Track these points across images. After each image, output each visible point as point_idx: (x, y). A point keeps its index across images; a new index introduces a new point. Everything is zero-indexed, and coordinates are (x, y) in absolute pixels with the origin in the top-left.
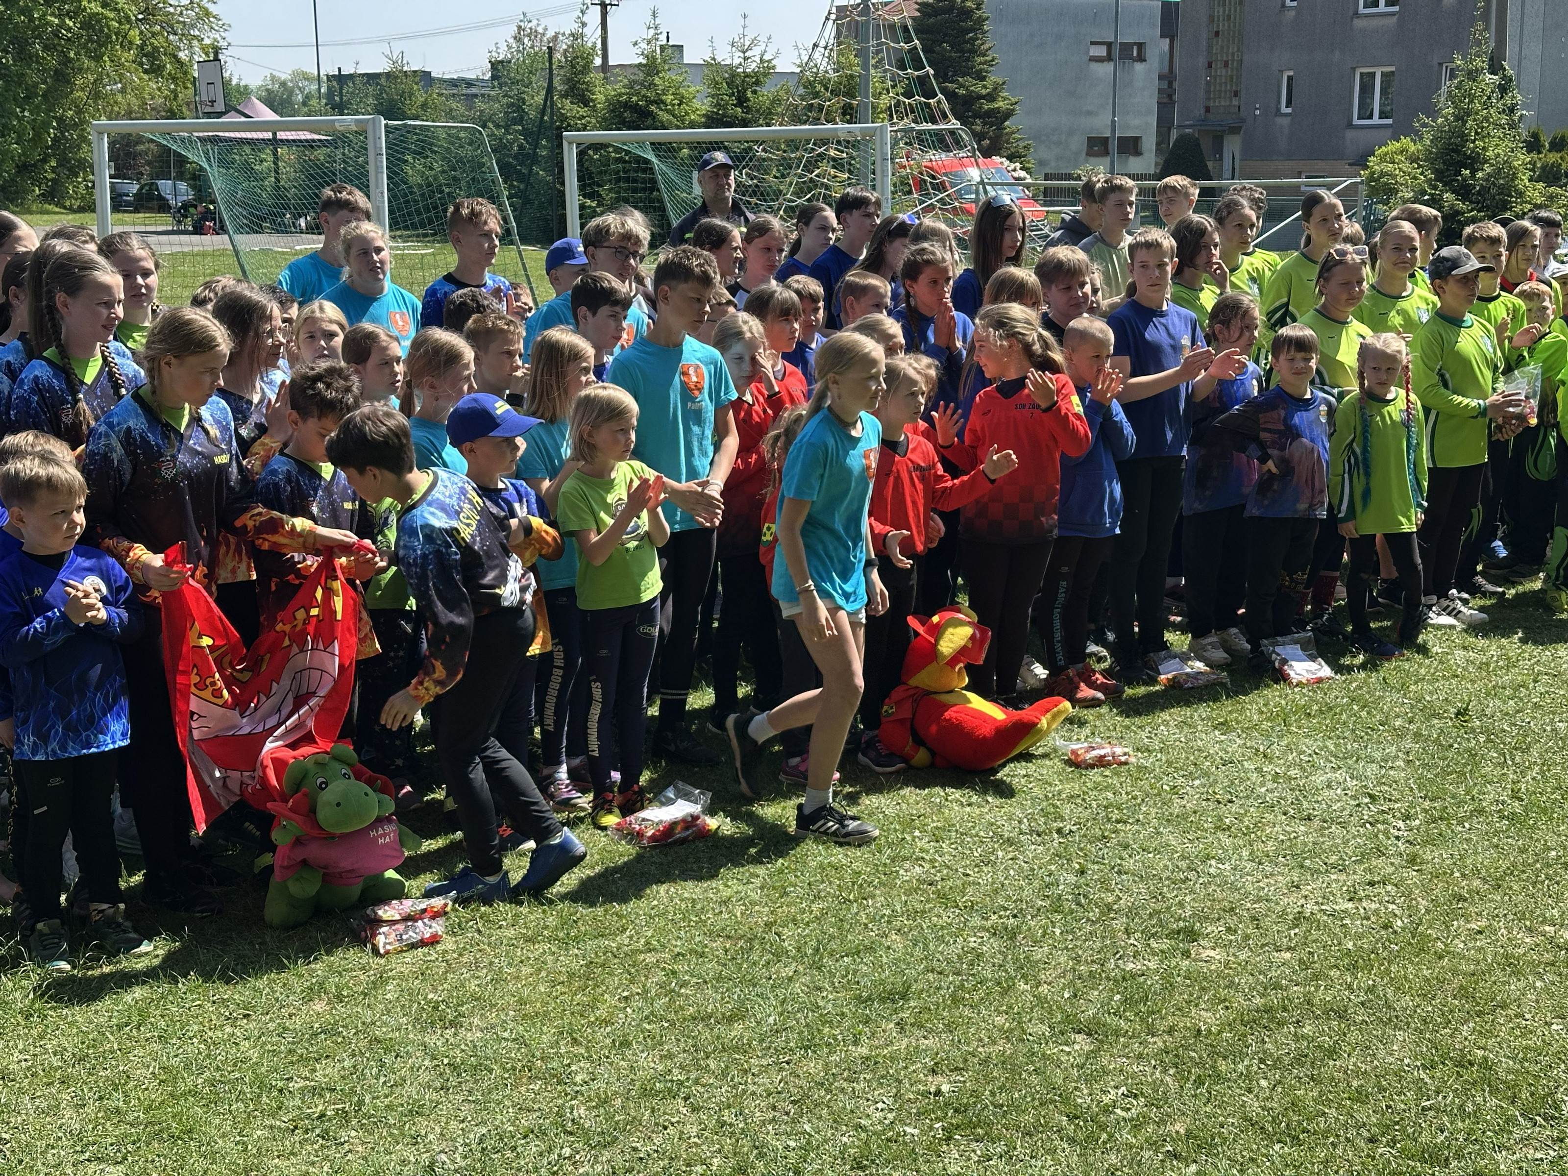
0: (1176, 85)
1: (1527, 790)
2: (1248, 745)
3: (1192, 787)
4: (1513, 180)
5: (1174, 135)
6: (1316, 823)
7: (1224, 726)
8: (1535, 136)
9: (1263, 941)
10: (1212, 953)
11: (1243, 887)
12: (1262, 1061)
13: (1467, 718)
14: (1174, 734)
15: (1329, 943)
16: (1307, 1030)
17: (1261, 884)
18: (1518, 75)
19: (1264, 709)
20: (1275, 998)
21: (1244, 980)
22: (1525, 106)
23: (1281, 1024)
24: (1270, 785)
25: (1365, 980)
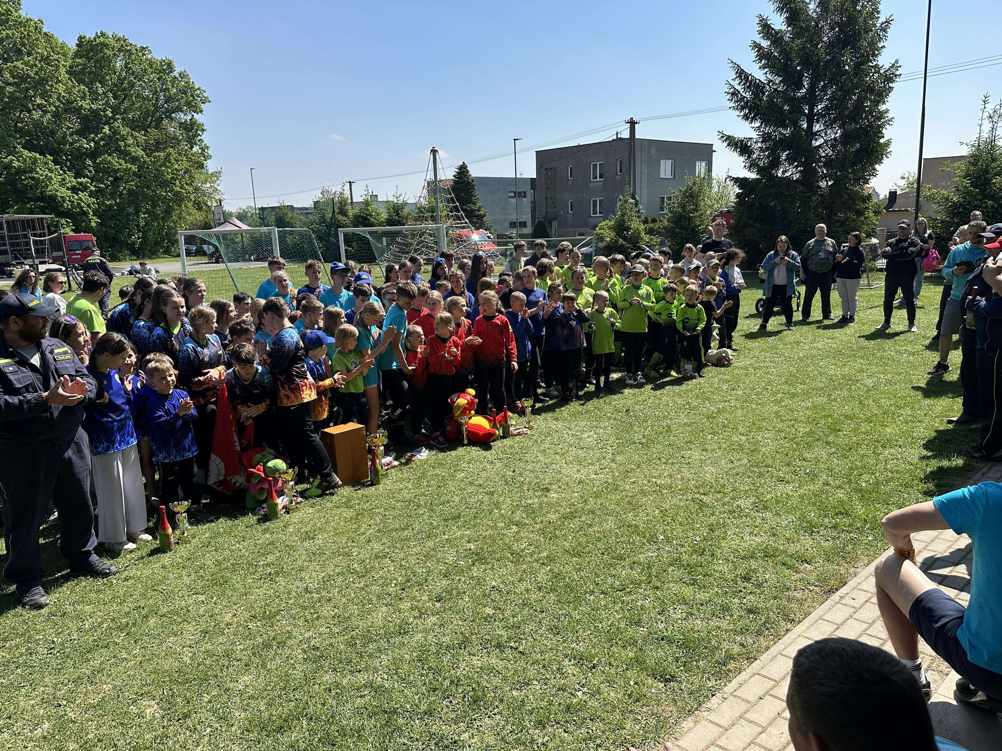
0: (536, 205)
5: (537, 221)
8: (646, 218)
9: (569, 490)
10: (554, 495)
13: (629, 412)
15: (589, 489)
17: (569, 471)
18: (640, 199)
20: (573, 509)
22: (643, 209)
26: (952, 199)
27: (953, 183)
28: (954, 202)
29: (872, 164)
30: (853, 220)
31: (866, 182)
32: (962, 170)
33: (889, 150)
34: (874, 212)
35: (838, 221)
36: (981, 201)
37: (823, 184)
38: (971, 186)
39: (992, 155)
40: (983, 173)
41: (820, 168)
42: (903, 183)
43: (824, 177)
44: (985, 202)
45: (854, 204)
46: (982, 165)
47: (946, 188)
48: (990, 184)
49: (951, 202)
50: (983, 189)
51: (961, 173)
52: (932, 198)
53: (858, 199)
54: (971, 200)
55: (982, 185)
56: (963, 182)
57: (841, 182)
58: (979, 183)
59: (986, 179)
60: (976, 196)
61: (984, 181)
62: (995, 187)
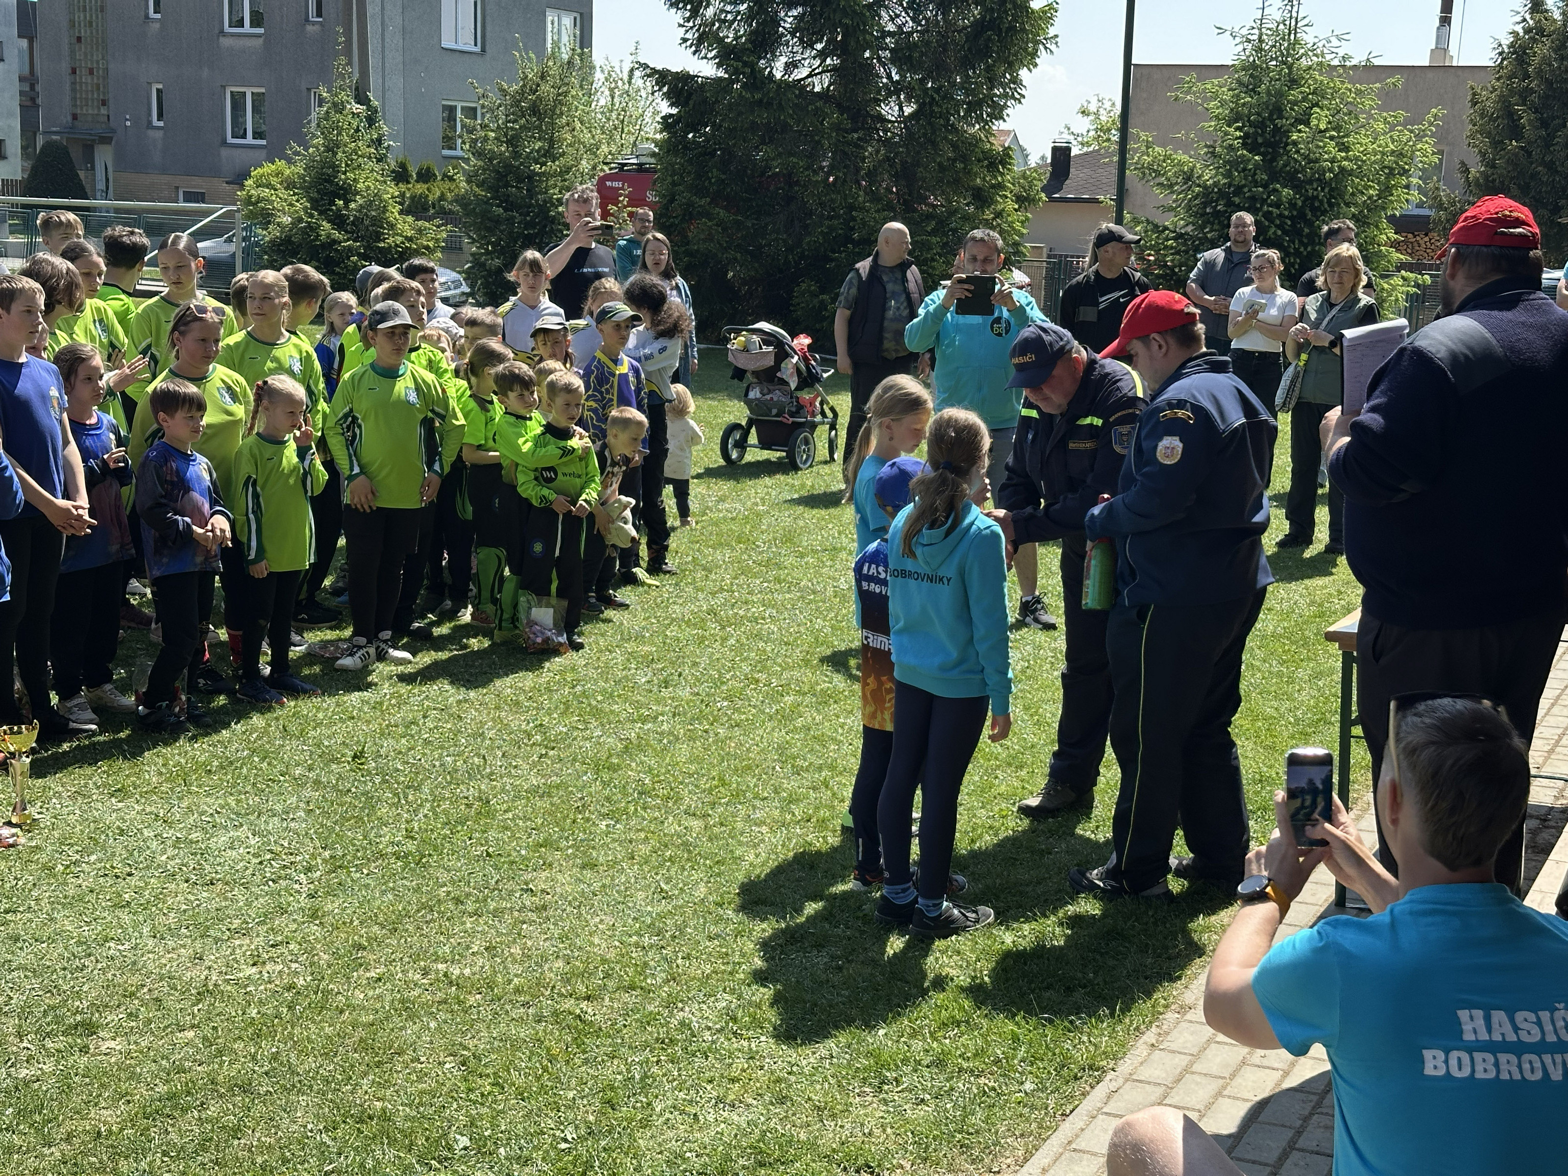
0: (38, 88)
1: (420, 828)
2: (148, 810)
3: (87, 863)
4: (384, 212)
5: (40, 141)
6: (220, 885)
7: (121, 793)
8: (403, 166)
9: (166, 1023)
10: (112, 1044)
11: (144, 966)
12: (165, 1154)
13: (363, 760)
14: (67, 807)
15: (234, 1014)
16: (212, 1111)
17: (163, 961)
18: (383, 105)
19: (164, 770)
20: (178, 1083)
21: (147, 1069)
22: (392, 137)
23: (184, 1111)
24: (170, 852)
25: (268, 1048)
26: (1199, 177)
27: (1202, 134)
28: (1205, 187)
29: (1012, 67)
31: (998, 113)
32: (1223, 104)
33: (1052, 32)
34: (1019, 199)
35: (929, 217)
36: (1265, 186)
37: (890, 110)
38: (1244, 145)
39: (1290, 68)
40: (1271, 114)
41: (884, 65)
42: (1083, 125)
43: (895, 90)
44: (1275, 190)
45: (969, 173)
46: (1268, 92)
47: (1186, 146)
48: (1287, 144)
49: (1199, 186)
50: (1269, 157)
51: (1220, 110)
52: (1155, 171)
53: (979, 161)
54: (1243, 182)
55: (1267, 144)
56: (1226, 134)
57: (936, 109)
58: (1260, 140)
59: (1277, 130)
60: (1255, 174)
61: (1274, 136)
62: (1298, 152)
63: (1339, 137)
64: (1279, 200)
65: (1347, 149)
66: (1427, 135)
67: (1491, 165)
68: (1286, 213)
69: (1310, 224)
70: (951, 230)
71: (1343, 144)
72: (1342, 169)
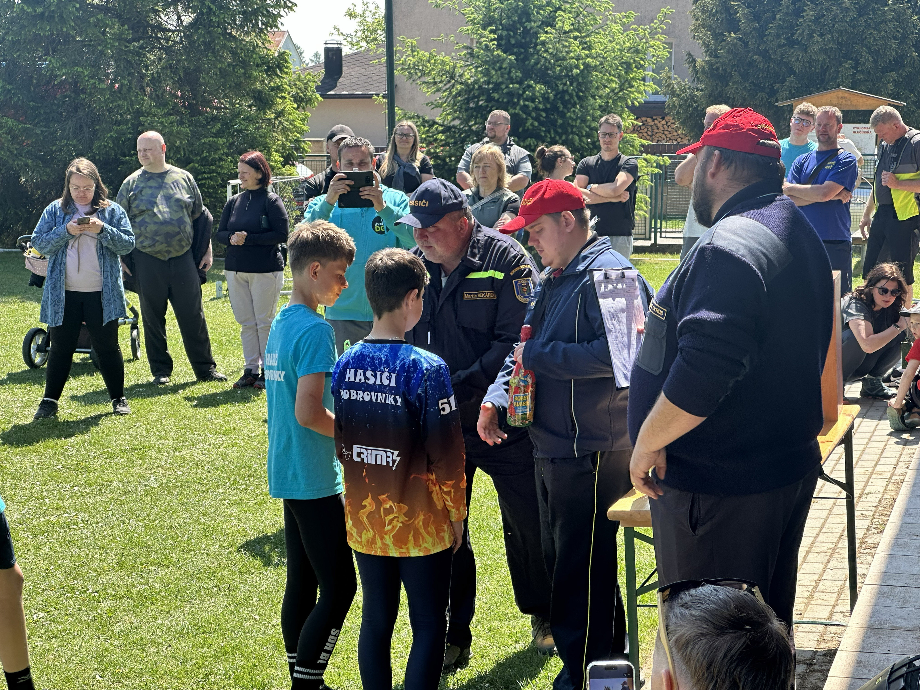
26: (461, 76)
27: (461, 37)
28: (466, 84)
30: (249, 119)
31: (272, 21)
34: (297, 99)
35: (215, 119)
36: (520, 83)
38: (499, 46)
40: (520, 19)
44: (529, 86)
47: (447, 49)
48: (536, 45)
49: (461, 83)
50: (522, 56)
51: (475, 15)
52: (421, 71)
53: (258, 66)
54: (501, 80)
55: (518, 45)
56: (481, 36)
57: (214, 19)
58: (513, 41)
59: (526, 31)
60: (510, 72)
61: (524, 38)
62: (546, 51)
63: (582, 37)
64: (534, 94)
65: (589, 48)
66: (657, 33)
67: (714, 54)
68: (541, 106)
69: (563, 115)
70: (237, 130)
71: (585, 43)
72: (587, 66)
